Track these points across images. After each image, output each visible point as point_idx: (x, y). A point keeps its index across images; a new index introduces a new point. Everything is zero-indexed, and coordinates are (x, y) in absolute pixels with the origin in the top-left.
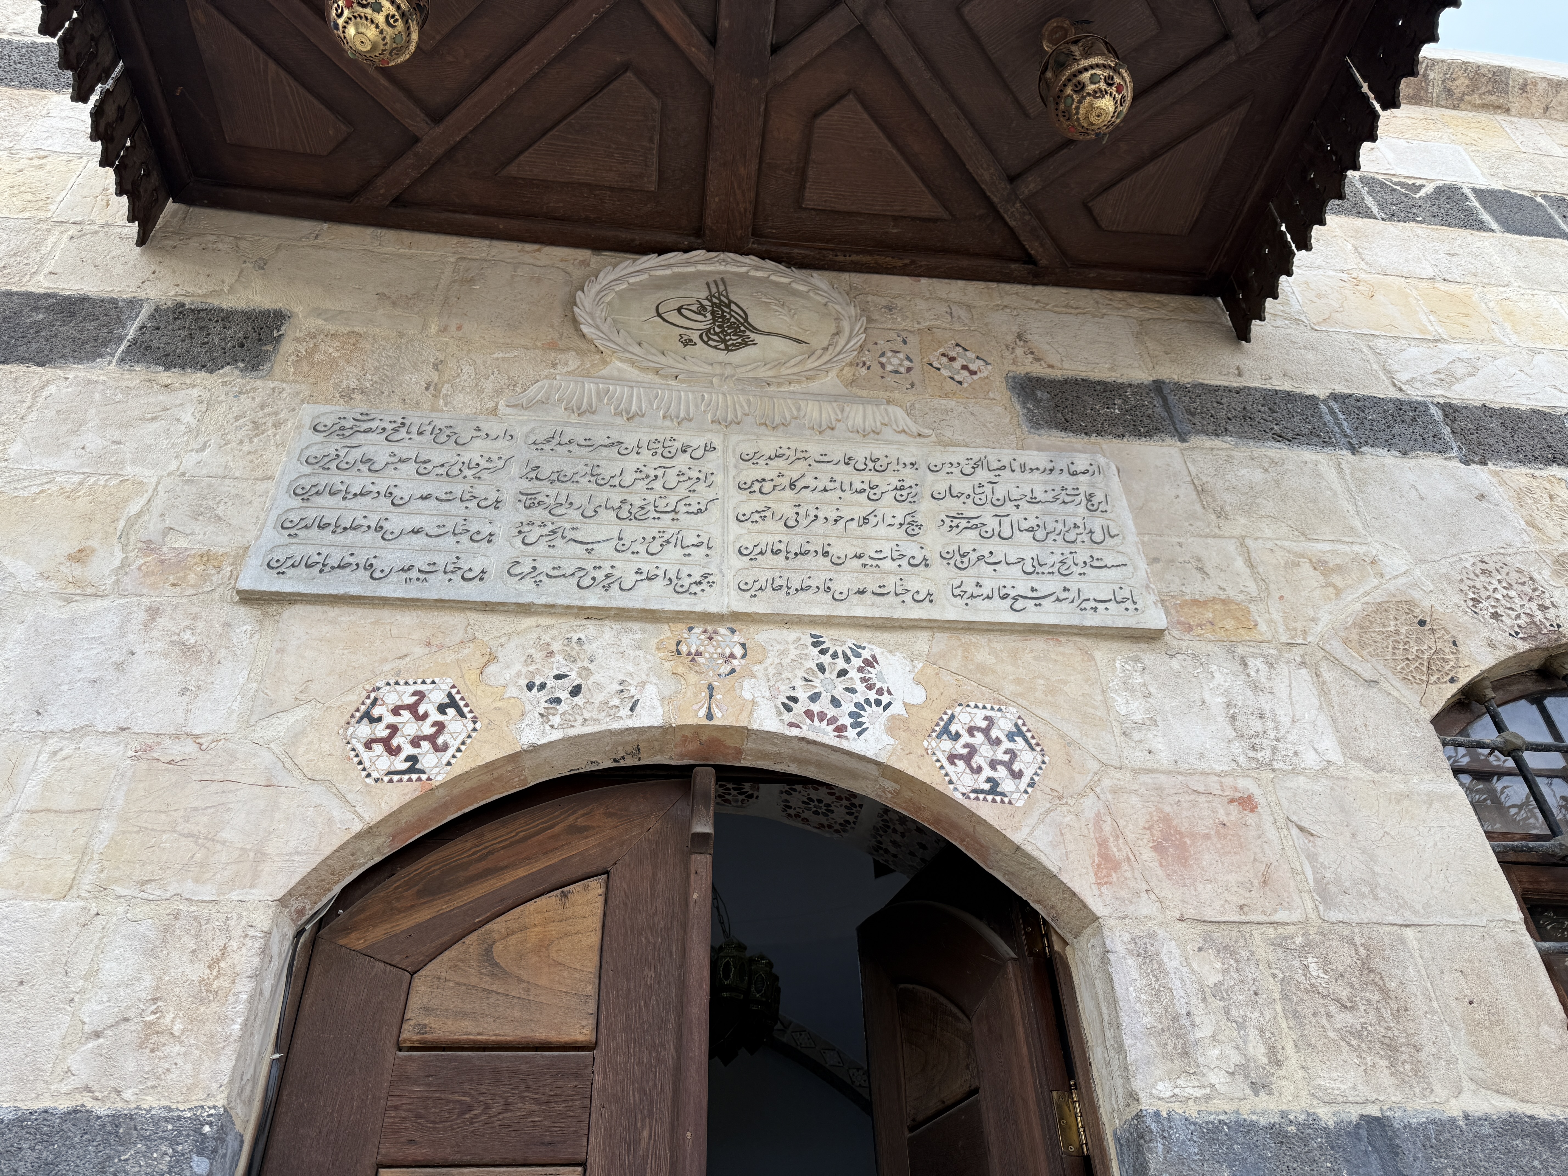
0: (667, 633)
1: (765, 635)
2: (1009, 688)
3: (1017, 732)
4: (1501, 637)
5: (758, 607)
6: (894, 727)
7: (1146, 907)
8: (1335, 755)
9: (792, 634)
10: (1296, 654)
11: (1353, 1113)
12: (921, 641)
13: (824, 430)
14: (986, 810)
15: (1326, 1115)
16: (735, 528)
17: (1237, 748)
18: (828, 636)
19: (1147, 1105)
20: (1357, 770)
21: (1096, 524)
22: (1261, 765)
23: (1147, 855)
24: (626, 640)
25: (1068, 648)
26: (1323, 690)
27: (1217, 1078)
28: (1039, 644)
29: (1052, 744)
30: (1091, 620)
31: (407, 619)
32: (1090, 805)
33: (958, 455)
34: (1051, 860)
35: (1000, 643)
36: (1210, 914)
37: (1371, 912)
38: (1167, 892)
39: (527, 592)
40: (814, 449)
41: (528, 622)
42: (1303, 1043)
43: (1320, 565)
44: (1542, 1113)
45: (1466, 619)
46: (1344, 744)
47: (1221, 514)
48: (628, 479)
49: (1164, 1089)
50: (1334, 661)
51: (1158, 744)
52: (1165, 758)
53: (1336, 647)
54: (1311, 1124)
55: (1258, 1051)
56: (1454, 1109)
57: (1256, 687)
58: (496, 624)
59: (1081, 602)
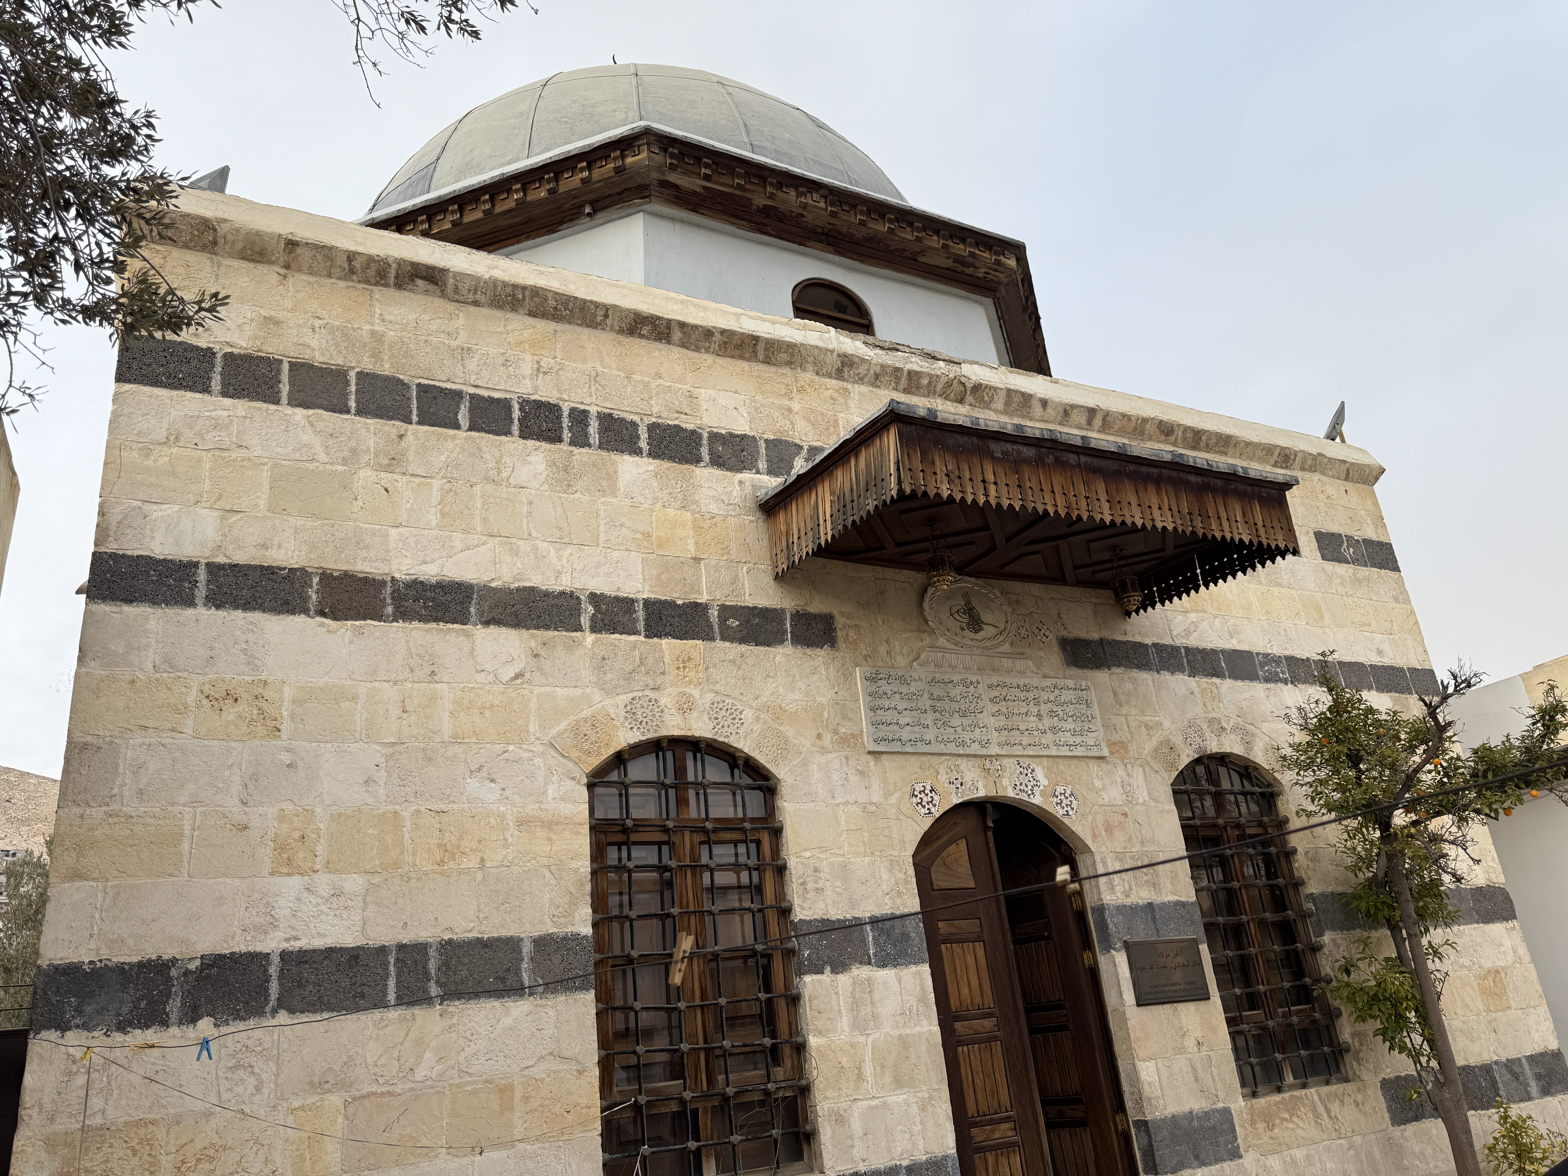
0: (979, 761)
1: (1006, 761)
2: (1069, 779)
3: (1072, 795)
4: (1191, 753)
5: (1004, 752)
6: (1042, 793)
7: (1104, 849)
8: (1147, 798)
9: (1012, 760)
10: (1138, 762)
11: (1146, 902)
12: (1045, 761)
13: (1009, 671)
14: (1066, 821)
15: (1140, 902)
16: (993, 720)
17: (1124, 797)
18: (1021, 760)
19: (1105, 902)
20: (1152, 803)
21: (1089, 713)
22: (1130, 802)
23: (1104, 833)
24: (970, 764)
25: (1082, 763)
26: (1145, 773)
27: (1119, 894)
28: (1075, 761)
29: (1080, 799)
30: (1090, 754)
31: (913, 759)
32: (1090, 818)
33: (1049, 682)
34: (1082, 836)
35: (1066, 762)
36: (1118, 850)
37: (1153, 848)
38: (1108, 844)
39: (942, 748)
40: (1008, 681)
41: (943, 758)
42: (1137, 885)
43: (1147, 727)
44: (1183, 899)
45: (1183, 746)
46: (1149, 794)
47: (1121, 705)
48: (959, 697)
49: (1108, 898)
50: (1148, 764)
51: (1105, 796)
52: (1106, 801)
53: (1149, 759)
54: (1137, 905)
55: (1127, 887)
56: (1166, 900)
57: (1129, 775)
58: (935, 759)
59: (1088, 747)
